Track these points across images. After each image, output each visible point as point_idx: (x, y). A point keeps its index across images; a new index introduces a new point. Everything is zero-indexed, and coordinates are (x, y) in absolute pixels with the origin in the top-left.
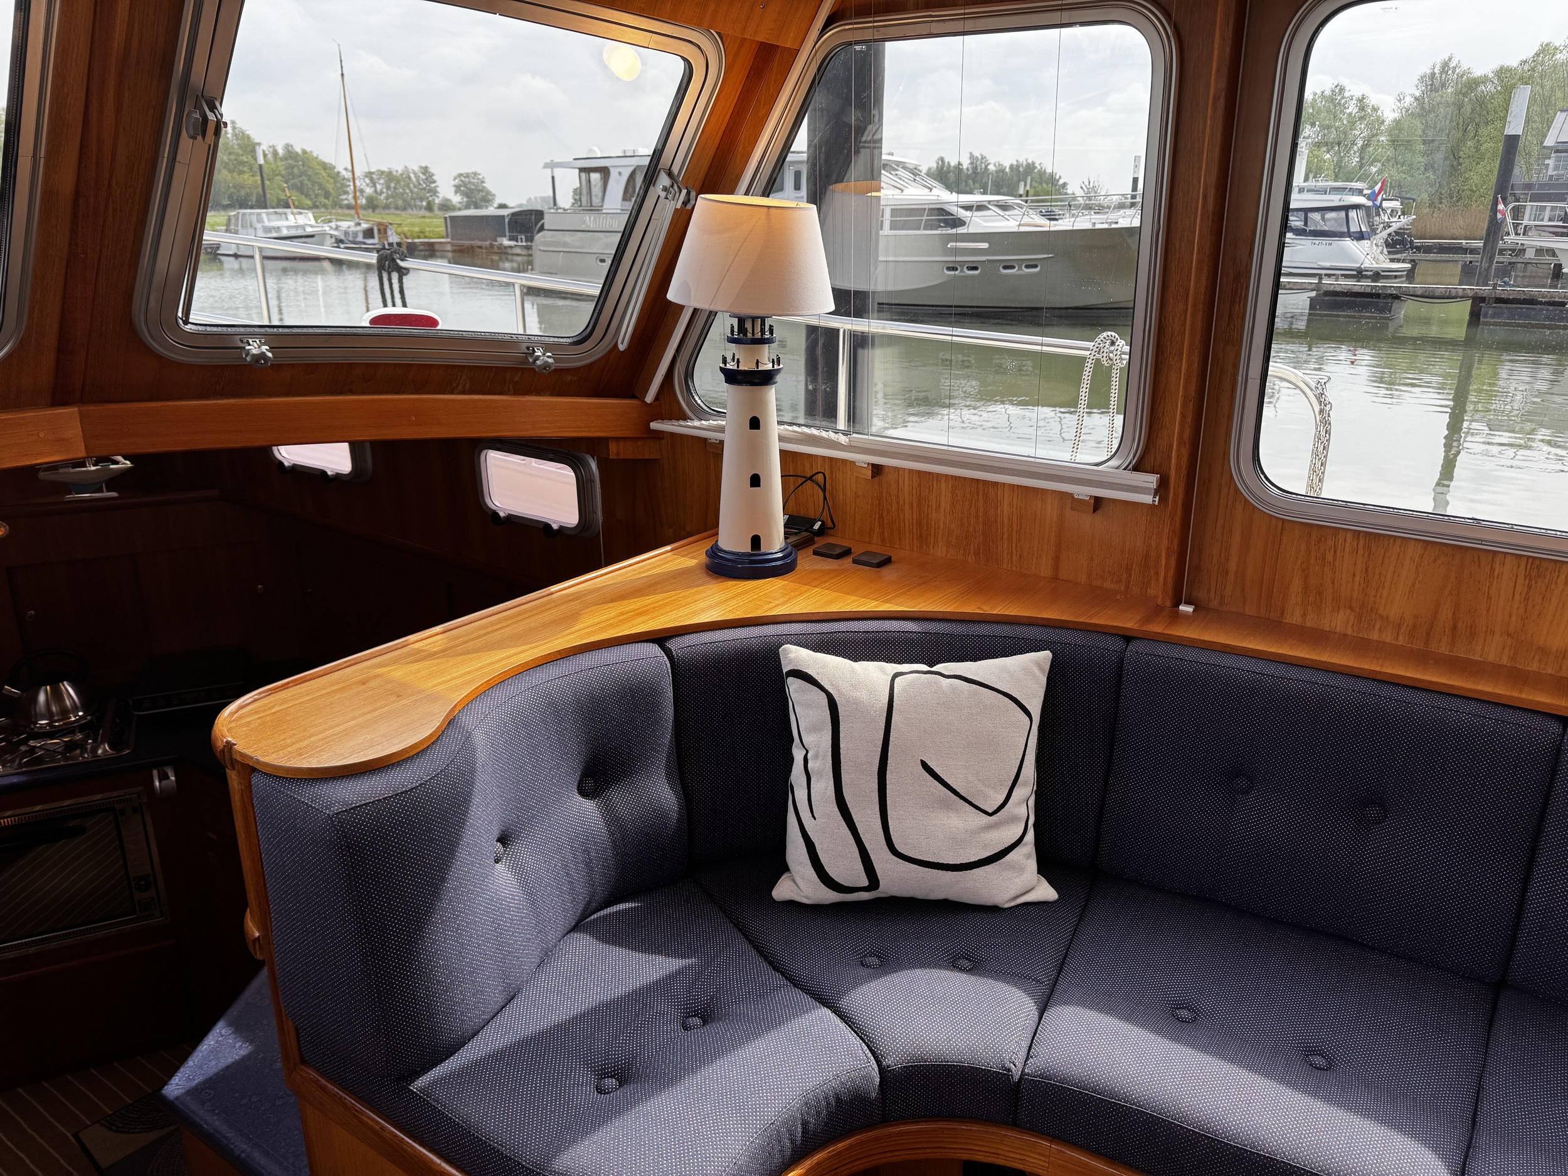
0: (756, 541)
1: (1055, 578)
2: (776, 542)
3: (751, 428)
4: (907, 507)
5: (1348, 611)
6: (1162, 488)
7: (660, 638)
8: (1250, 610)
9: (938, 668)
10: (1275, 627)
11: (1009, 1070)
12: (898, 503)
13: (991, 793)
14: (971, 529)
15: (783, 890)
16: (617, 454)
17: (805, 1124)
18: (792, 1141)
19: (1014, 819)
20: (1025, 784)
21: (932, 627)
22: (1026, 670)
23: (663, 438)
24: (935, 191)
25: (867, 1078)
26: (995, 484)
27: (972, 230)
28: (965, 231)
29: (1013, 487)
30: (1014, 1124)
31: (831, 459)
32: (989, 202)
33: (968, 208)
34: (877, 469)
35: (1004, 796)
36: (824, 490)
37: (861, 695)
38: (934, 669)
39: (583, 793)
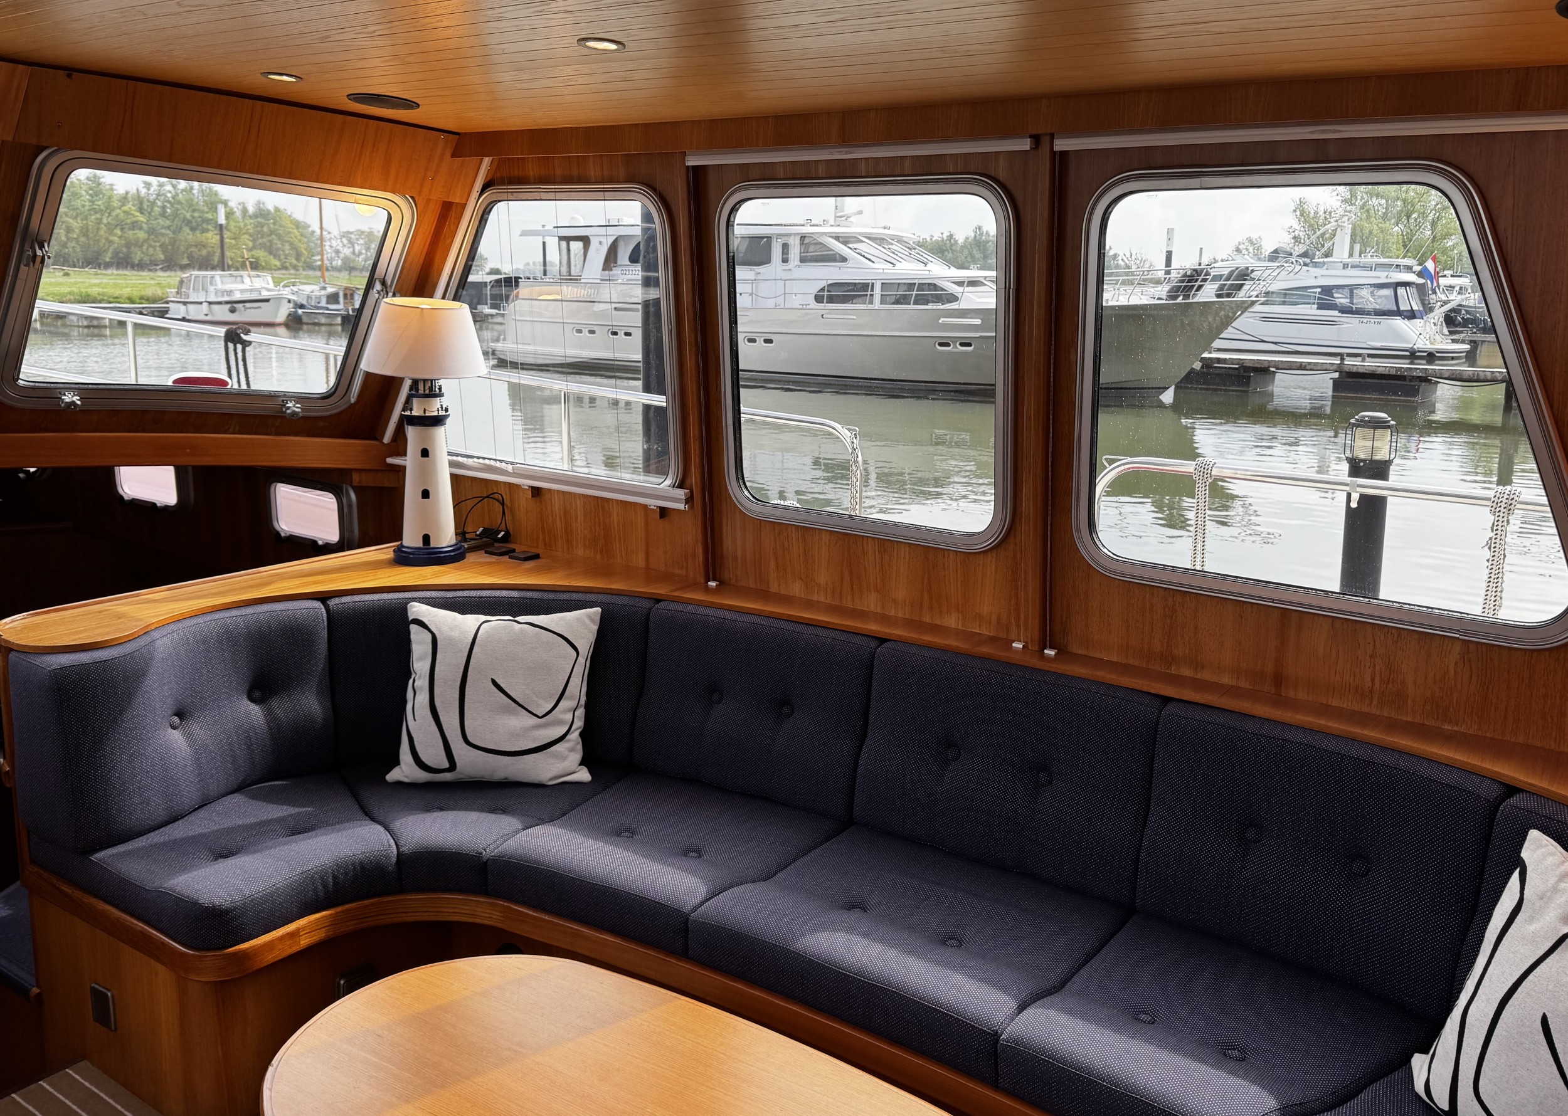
0: (426, 539)
1: (648, 568)
2: (446, 539)
3: (422, 456)
4: (558, 519)
5: (800, 581)
6: (689, 500)
7: (323, 597)
8: (752, 585)
9: (519, 619)
10: (764, 594)
11: (481, 853)
12: (552, 516)
13: (541, 702)
14: (597, 534)
15: (394, 775)
16: (360, 482)
17: (335, 877)
18: (325, 886)
19: (561, 722)
20: (571, 698)
21: (529, 594)
22: (578, 619)
23: (400, 471)
24: (930, 266)
25: (388, 857)
26: (608, 500)
27: (963, 305)
28: (957, 307)
29: (617, 501)
30: (485, 893)
31: (510, 484)
32: (985, 278)
33: (960, 284)
34: (536, 492)
35: (553, 705)
37: (455, 634)
38: (516, 619)
39: (251, 699)
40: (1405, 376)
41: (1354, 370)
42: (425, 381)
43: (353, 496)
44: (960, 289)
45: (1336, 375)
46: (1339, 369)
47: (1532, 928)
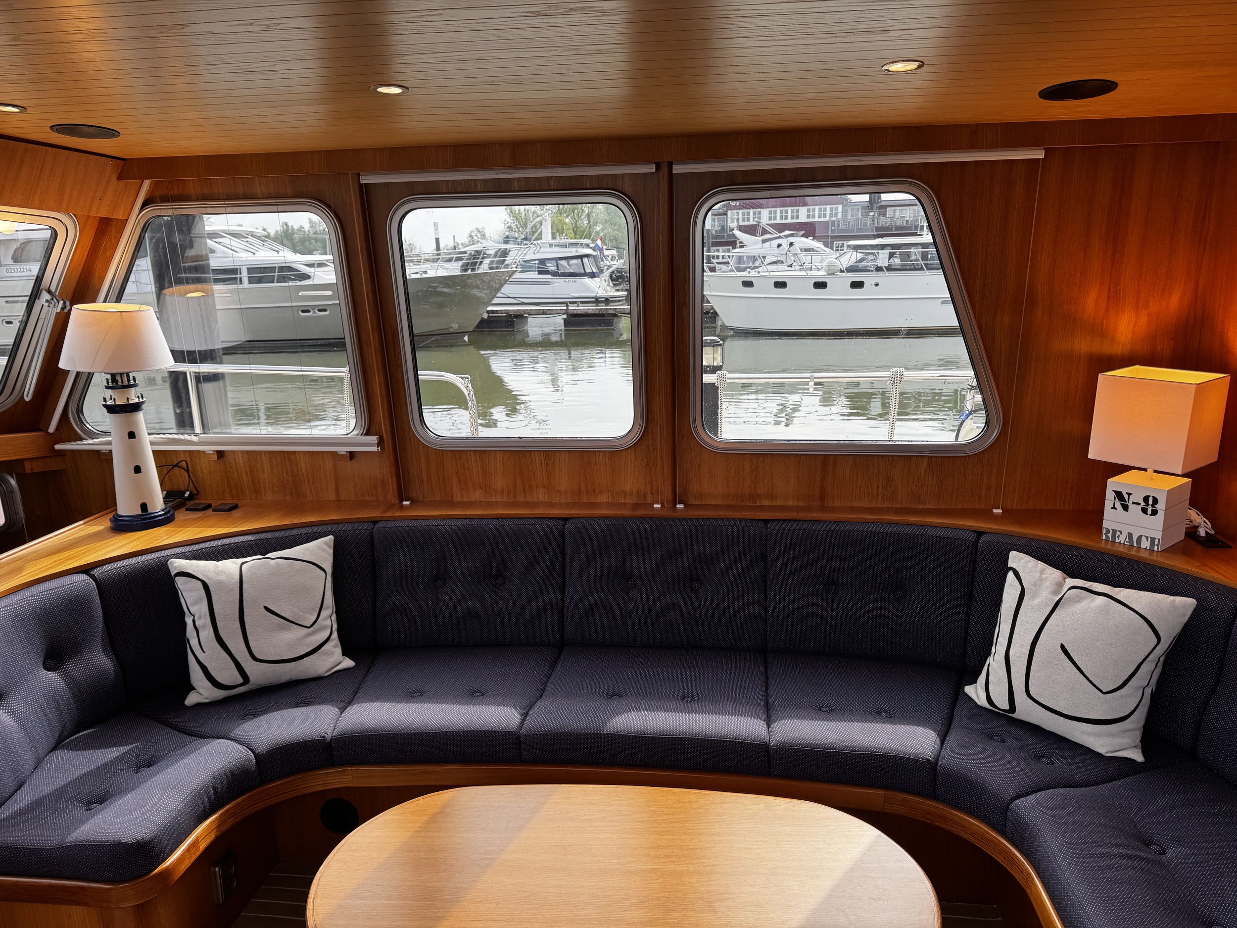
0: (144, 507)
1: (338, 500)
2: (158, 505)
3: (129, 438)
4: (244, 474)
5: (480, 490)
6: (381, 442)
7: (86, 570)
8: (437, 498)
9: (268, 556)
10: (450, 503)
11: (324, 737)
12: (238, 472)
13: (307, 615)
14: (285, 480)
15: (192, 699)
16: (32, 469)
17: (214, 788)
18: (209, 798)
19: (323, 628)
20: (327, 608)
21: (263, 536)
22: (319, 547)
23: (65, 455)
24: (281, 253)
25: (248, 761)
26: (294, 452)
27: (317, 281)
28: (311, 283)
29: (304, 452)
30: (333, 765)
31: (190, 452)
32: (327, 261)
33: (311, 265)
34: (220, 454)
35: (316, 616)
36: (188, 471)
37: (222, 577)
38: (266, 556)
39: (47, 669)
40: (604, 314)
41: (575, 312)
42: (121, 374)
43: (13, 482)
44: (312, 270)
45: (565, 316)
46: (566, 312)
47: (1036, 601)
